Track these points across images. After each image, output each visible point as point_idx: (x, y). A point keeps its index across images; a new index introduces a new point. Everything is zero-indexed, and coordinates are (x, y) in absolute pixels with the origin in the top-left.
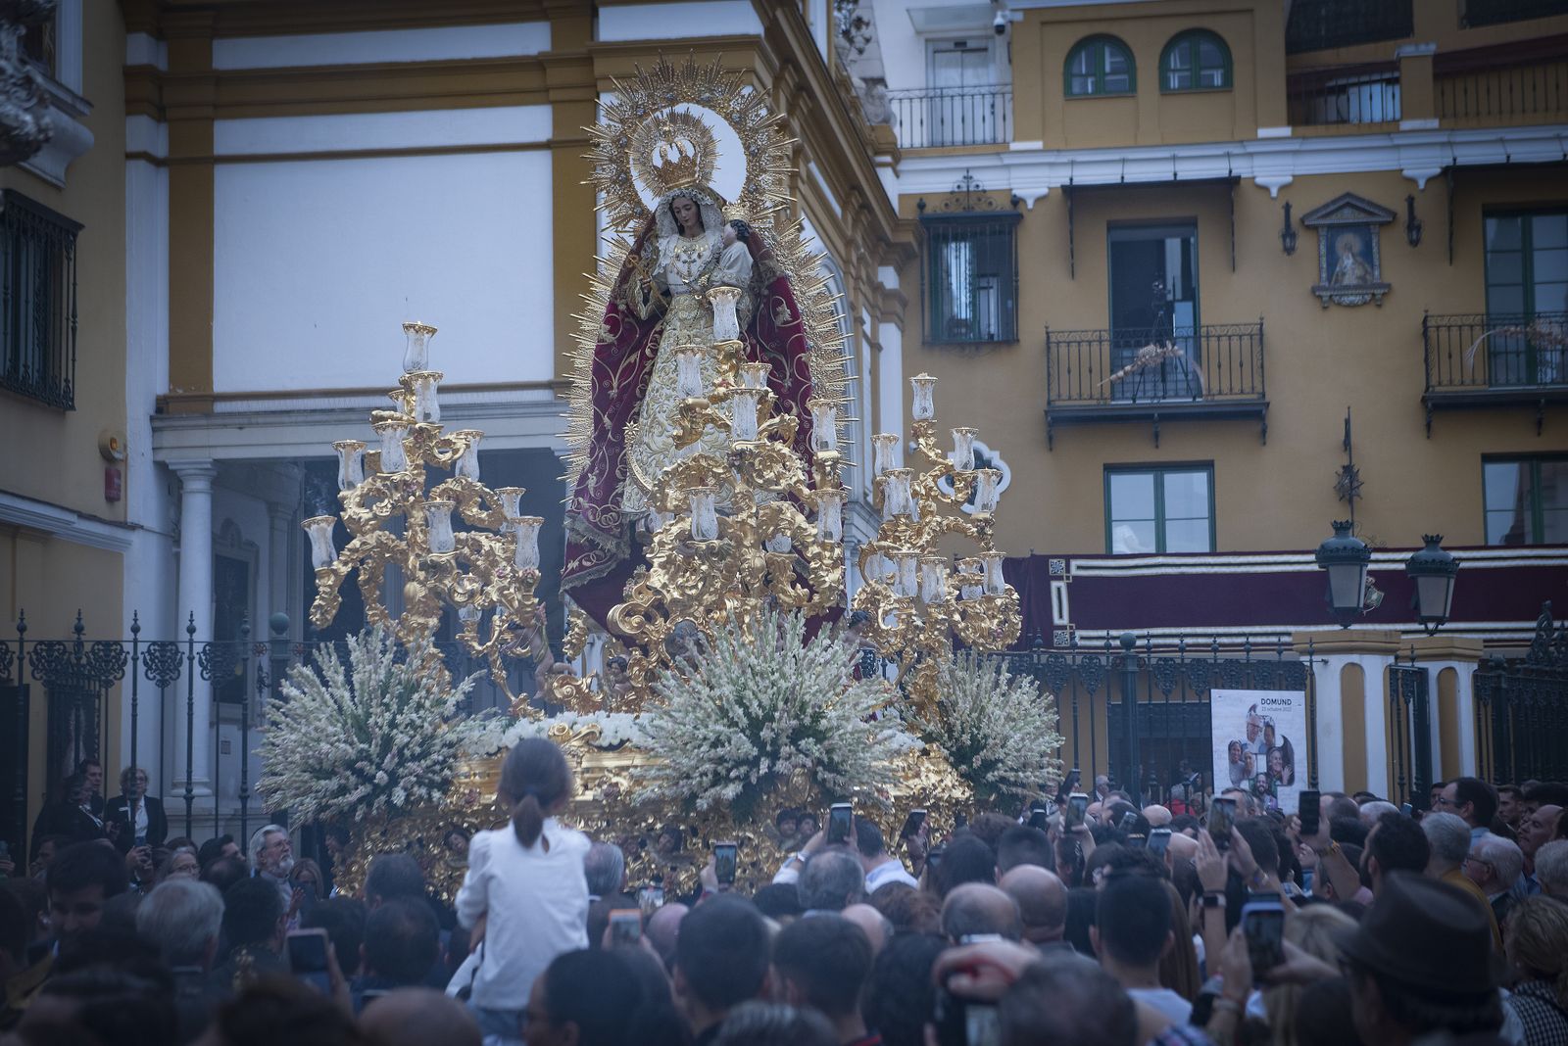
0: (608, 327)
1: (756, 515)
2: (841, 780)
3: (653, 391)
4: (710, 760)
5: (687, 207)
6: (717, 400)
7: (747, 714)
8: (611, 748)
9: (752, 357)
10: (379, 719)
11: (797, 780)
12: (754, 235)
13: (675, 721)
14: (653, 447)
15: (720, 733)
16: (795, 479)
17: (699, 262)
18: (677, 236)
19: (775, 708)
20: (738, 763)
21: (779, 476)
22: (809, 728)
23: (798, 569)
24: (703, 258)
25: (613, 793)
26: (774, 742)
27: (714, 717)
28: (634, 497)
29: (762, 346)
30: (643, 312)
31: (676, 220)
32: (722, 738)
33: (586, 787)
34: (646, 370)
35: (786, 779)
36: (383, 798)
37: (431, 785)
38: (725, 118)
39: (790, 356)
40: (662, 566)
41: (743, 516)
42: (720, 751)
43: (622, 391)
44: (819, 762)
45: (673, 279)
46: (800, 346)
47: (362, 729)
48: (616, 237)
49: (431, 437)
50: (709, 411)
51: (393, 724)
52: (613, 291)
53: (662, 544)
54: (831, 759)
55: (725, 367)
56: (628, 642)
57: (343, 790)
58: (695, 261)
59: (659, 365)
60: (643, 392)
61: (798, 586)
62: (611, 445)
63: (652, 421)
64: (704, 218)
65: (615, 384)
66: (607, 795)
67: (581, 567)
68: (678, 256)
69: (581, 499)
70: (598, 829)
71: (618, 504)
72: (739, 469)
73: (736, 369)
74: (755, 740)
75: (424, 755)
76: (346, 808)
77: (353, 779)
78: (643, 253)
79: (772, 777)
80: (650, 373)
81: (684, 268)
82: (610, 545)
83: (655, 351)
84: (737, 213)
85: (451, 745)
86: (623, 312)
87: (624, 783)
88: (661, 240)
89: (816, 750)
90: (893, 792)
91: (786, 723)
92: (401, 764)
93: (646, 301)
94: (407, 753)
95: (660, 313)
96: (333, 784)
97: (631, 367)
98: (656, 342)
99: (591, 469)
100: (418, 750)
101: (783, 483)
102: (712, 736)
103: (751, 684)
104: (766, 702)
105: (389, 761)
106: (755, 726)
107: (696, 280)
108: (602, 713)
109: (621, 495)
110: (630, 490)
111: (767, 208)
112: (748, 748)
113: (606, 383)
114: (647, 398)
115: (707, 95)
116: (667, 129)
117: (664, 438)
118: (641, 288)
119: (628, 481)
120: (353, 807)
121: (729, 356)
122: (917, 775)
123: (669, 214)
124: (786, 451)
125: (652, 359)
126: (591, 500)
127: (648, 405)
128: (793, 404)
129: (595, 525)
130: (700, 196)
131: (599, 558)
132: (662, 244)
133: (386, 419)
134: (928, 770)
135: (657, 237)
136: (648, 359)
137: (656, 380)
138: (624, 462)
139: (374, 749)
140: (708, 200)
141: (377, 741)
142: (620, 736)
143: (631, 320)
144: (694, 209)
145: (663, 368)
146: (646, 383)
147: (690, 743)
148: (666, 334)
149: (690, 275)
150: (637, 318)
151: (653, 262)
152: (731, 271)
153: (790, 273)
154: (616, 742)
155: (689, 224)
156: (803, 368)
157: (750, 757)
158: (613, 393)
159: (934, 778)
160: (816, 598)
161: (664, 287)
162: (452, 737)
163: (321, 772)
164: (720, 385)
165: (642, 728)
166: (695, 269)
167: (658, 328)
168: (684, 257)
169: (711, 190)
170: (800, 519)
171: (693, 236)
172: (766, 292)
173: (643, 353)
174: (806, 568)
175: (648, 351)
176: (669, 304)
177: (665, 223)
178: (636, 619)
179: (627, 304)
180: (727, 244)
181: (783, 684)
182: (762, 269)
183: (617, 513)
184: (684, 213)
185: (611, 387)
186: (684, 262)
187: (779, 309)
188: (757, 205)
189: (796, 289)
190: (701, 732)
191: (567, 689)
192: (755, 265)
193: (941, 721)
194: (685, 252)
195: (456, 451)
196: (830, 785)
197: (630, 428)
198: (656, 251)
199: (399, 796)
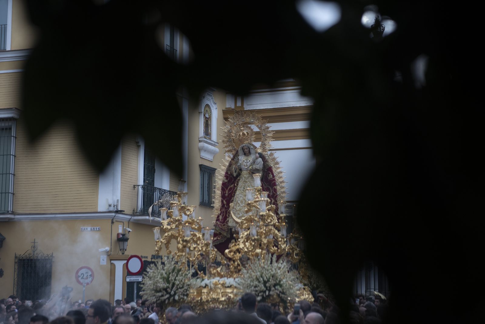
0: (225, 178)
1: (265, 230)
2: (285, 296)
3: (237, 195)
4: (254, 291)
5: (247, 149)
6: (256, 202)
7: (263, 280)
8: (228, 287)
9: (264, 190)
10: (172, 278)
11: (275, 296)
12: (263, 156)
13: (245, 281)
14: (237, 209)
15: (256, 284)
16: (275, 222)
17: (249, 163)
18: (244, 155)
19: (270, 278)
20: (261, 292)
21: (271, 221)
22: (278, 284)
23: (275, 243)
24: (250, 162)
25: (229, 298)
26: (270, 287)
27: (255, 280)
28: (231, 222)
29: (265, 184)
30: (235, 175)
31: (244, 152)
32: (257, 285)
33: (222, 296)
34: (235, 189)
35: (272, 296)
36: (172, 298)
37: (184, 295)
38: (257, 126)
39: (272, 187)
40: (242, 242)
41: (262, 230)
42: (257, 289)
43: (229, 194)
44: (280, 292)
45: (243, 167)
46: (275, 184)
47: (167, 280)
48: (228, 155)
49: (185, 208)
50: (254, 204)
51: (175, 280)
52: (227, 169)
53: (242, 237)
54: (283, 292)
55: (257, 193)
56: (230, 259)
57: (162, 296)
58: (248, 162)
59: (238, 188)
60: (234, 195)
61: (275, 247)
62: (226, 208)
63: (237, 203)
64: (251, 151)
65: (227, 192)
66: (228, 299)
67: (217, 239)
68: (244, 161)
69: (218, 222)
70: (225, 308)
71: (227, 223)
72: (262, 219)
73: (260, 194)
74: (265, 286)
75: (183, 287)
76: (163, 300)
77: (165, 293)
78: (235, 160)
79: (269, 295)
80: (236, 190)
81: (245, 164)
82: (225, 234)
83: (237, 185)
84: (260, 151)
85: (188, 285)
86: (229, 174)
87: (232, 296)
88: (239, 156)
89: (280, 289)
90: (297, 300)
91: (272, 282)
92: (177, 289)
93: (236, 172)
94: (178, 287)
95: (239, 175)
96: (160, 294)
97: (231, 188)
98: (238, 182)
99: (220, 214)
100: (181, 286)
101: (272, 223)
102: (255, 285)
103: (264, 272)
104: (268, 277)
105: (174, 289)
106: (265, 283)
107: (249, 167)
108: (226, 278)
109: (228, 221)
110: (230, 220)
111: (267, 149)
112: (263, 288)
113: (225, 192)
114: (235, 197)
115: (252, 120)
116: (242, 129)
117: (239, 207)
118: (234, 169)
119: (230, 218)
120: (165, 300)
121: (258, 191)
122: (303, 295)
123: (242, 150)
124: (273, 214)
125: (237, 186)
126: (220, 222)
127: (235, 198)
128: (273, 199)
129: (221, 229)
130: (250, 146)
131: (222, 237)
132: (240, 158)
133: (175, 204)
134: (305, 294)
135: (239, 155)
136: (236, 186)
137: (238, 192)
138: (230, 213)
139: (170, 286)
140: (252, 147)
141: (171, 284)
142: (230, 284)
143: (232, 176)
144: (248, 149)
145: (240, 189)
146: (235, 193)
147: (249, 286)
148: (240, 181)
149: (247, 166)
150: (233, 176)
151: (237, 162)
152: (258, 166)
153: (272, 166)
154: (229, 285)
155: (247, 153)
156: (275, 190)
157: (264, 291)
158: (227, 195)
159: (307, 296)
160: (279, 250)
161: (240, 168)
162: (189, 283)
163: (157, 291)
164: (256, 198)
165: (236, 282)
166: (248, 164)
167: (238, 179)
168: (245, 161)
169: (253, 145)
170: (276, 231)
171: (248, 156)
172: (266, 170)
173: (234, 185)
174: (278, 244)
175: (236, 185)
176: (241, 172)
177: (241, 152)
178: (232, 253)
179: (230, 172)
180: (257, 158)
181: (272, 273)
182: (265, 165)
183: (227, 226)
184: (246, 150)
185: (226, 193)
186: (246, 162)
187: (270, 175)
188: (264, 148)
189: (274, 170)
190: (252, 284)
191: (215, 271)
192: (264, 164)
193: (308, 280)
194: (246, 160)
195: (191, 212)
196: (283, 298)
197: (231, 205)
198: (238, 159)
199: (177, 298)
